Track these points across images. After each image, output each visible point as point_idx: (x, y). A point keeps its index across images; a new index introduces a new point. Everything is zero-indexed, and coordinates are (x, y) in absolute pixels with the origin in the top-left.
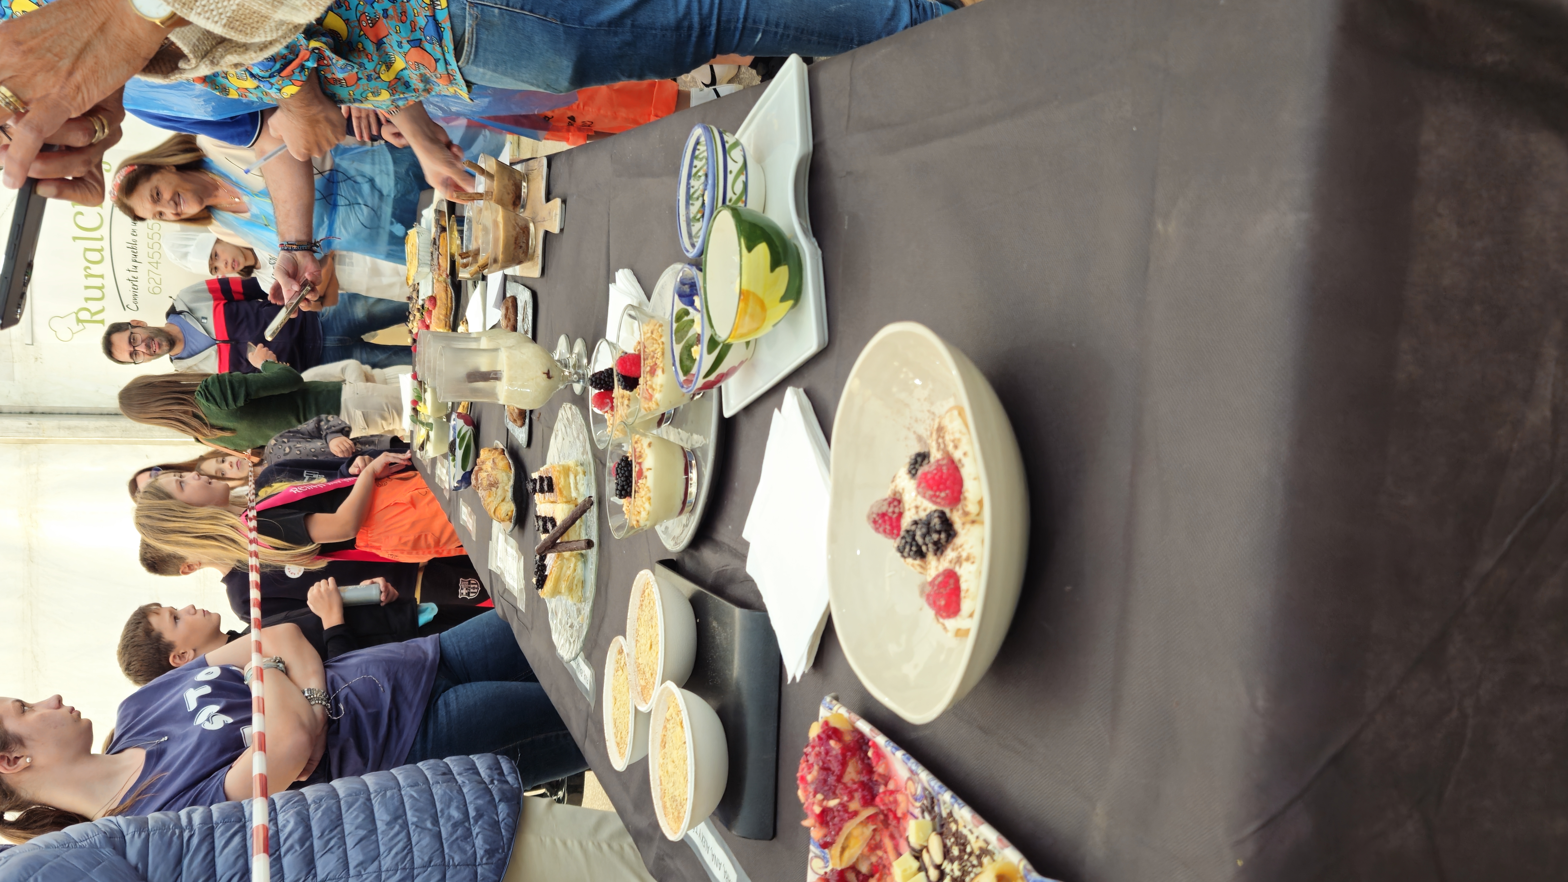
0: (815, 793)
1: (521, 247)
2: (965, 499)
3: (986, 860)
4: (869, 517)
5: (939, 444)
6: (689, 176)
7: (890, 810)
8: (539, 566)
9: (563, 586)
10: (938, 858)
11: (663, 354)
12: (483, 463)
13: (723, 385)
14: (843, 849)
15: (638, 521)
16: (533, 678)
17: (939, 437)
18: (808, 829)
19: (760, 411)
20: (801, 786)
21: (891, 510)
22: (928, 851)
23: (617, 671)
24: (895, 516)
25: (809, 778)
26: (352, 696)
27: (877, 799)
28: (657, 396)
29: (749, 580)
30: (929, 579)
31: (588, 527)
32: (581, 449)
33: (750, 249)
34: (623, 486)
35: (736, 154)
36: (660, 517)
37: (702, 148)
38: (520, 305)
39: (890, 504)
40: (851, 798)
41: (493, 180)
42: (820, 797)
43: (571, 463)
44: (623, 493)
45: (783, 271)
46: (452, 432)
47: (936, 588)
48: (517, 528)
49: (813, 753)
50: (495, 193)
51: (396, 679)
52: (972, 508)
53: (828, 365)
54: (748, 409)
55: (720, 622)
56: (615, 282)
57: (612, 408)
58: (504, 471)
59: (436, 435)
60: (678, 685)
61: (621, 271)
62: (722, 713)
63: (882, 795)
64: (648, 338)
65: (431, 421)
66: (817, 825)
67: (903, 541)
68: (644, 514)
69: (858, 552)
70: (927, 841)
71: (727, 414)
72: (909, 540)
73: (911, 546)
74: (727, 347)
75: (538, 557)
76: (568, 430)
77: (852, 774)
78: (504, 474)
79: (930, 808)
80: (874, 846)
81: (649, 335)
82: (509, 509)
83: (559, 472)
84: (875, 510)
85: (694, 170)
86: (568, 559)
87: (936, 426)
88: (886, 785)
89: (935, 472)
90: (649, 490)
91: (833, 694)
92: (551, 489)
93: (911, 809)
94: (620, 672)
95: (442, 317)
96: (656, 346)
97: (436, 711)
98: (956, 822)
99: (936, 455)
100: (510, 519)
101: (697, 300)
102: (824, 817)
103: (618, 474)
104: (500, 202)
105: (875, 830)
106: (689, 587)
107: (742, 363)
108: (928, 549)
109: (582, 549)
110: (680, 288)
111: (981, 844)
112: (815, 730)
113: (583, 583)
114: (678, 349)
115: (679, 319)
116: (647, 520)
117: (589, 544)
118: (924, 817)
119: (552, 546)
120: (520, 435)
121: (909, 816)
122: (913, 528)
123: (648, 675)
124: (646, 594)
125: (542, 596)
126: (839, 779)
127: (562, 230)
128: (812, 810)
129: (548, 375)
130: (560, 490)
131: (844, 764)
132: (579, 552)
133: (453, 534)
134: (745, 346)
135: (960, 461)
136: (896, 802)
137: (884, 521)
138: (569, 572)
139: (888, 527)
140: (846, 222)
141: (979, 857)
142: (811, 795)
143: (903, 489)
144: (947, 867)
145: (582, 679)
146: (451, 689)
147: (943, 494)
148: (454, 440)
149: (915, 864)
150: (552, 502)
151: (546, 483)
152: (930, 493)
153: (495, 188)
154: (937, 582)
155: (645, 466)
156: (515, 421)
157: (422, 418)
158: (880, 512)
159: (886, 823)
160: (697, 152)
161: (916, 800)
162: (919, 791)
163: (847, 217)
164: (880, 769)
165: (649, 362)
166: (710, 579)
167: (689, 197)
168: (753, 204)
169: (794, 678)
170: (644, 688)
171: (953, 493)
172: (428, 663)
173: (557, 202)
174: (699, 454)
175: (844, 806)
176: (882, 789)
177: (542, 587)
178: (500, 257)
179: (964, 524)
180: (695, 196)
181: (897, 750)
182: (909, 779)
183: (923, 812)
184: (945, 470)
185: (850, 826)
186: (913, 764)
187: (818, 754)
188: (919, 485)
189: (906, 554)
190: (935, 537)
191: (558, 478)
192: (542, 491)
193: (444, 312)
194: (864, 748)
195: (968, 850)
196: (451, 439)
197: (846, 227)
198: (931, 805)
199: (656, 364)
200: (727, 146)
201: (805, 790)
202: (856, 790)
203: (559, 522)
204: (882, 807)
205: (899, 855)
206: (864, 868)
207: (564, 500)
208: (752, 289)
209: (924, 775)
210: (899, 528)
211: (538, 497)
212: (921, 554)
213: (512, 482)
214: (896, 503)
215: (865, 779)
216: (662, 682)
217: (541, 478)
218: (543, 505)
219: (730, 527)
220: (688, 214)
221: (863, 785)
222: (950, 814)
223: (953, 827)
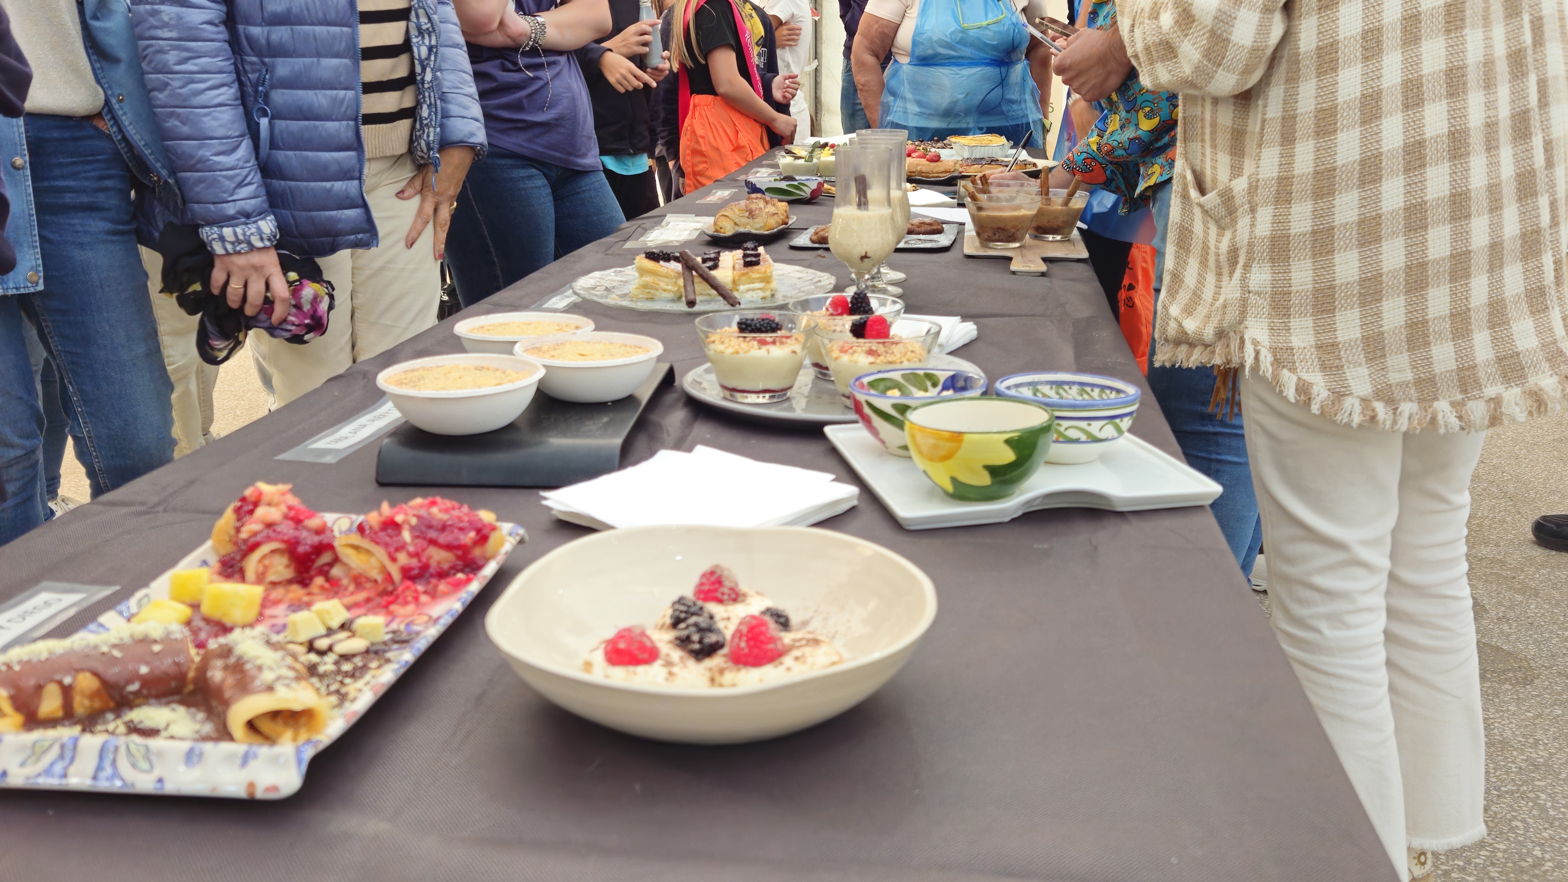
0: (419, 517)
1: (995, 234)
2: (738, 670)
3: (334, 699)
4: (717, 566)
5: (800, 640)
6: (1081, 384)
7: (397, 597)
8: (669, 255)
9: (648, 279)
10: (341, 648)
11: (890, 363)
12: (774, 205)
13: (860, 425)
14: (356, 548)
15: (714, 342)
16: (557, 257)
17: (808, 641)
18: (378, 507)
19: (832, 462)
20: (426, 501)
21: (726, 590)
22: (349, 637)
23: (558, 325)
24: (719, 595)
25: (434, 510)
26: (540, 83)
27: (409, 583)
28: (845, 358)
29: (652, 453)
30: (649, 632)
31: (708, 302)
32: (789, 295)
33: (1008, 442)
34: (750, 325)
35: (1109, 431)
36: (719, 366)
37: (1113, 395)
38: (935, 237)
39: (732, 589)
40: (411, 555)
41: (1062, 205)
42: (414, 521)
43: (774, 284)
44: (743, 326)
45: (985, 480)
46: (804, 178)
47: (639, 638)
48: (709, 239)
49: (461, 514)
50: (1049, 207)
51: (557, 126)
52: (729, 677)
53: (884, 528)
54: (834, 451)
55: (607, 425)
56: (963, 321)
57: (832, 315)
58: (765, 224)
59: (801, 166)
60: (541, 381)
61: (975, 327)
62: (511, 427)
63: (413, 588)
64: (906, 348)
65: (815, 160)
66: (383, 519)
67: (690, 604)
68: (720, 348)
69: (679, 558)
70: (361, 636)
71: (828, 430)
72: (693, 609)
73: (686, 612)
74: (900, 425)
75: (678, 254)
76: (808, 283)
77: (438, 557)
78: (762, 224)
79: (397, 639)
80: (359, 581)
81: (910, 348)
82: (727, 229)
83: (765, 272)
84: (726, 573)
85: (1088, 389)
86: (676, 283)
87: (820, 638)
88: (425, 592)
89: (768, 635)
90: (746, 352)
91: (527, 538)
92: (747, 264)
93: (397, 620)
94: (557, 328)
95: (919, 168)
96: (899, 355)
97: (524, 167)
98: (379, 667)
99: (787, 638)
100: (717, 231)
101: (949, 393)
102: (391, 525)
103: (763, 320)
104: (1040, 213)
105: (376, 581)
106: (645, 396)
107: (883, 442)
108: (682, 629)
109: (686, 297)
110: (961, 376)
111: (352, 694)
112: (486, 516)
113: (652, 299)
114: (896, 376)
115: (929, 376)
116: (715, 351)
117: (691, 303)
118: (387, 633)
119: (689, 266)
120: (803, 240)
121: (389, 618)
122: (706, 615)
123: (553, 353)
124: (638, 350)
125: (638, 258)
126: (433, 542)
127: (1014, 273)
128: (398, 513)
129: (864, 257)
130: (747, 273)
131: (448, 547)
132: (684, 294)
133: (703, 185)
134: (901, 444)
135: (781, 663)
136: (406, 603)
137: (713, 583)
138: (663, 285)
139: (706, 588)
140: (1040, 546)
141: (337, 692)
142: (415, 512)
143: (748, 604)
144: (330, 658)
145: (554, 300)
146: (546, 182)
147: (743, 644)
148: (796, 180)
149: (335, 624)
150: (734, 268)
151: (754, 259)
152: (745, 630)
153: (1055, 207)
154: (644, 640)
155: (772, 348)
156: (816, 233)
157: (817, 151)
158: (723, 579)
159: (384, 593)
160: (1108, 392)
161: (408, 625)
162: (416, 628)
163: (1046, 546)
164: (443, 586)
165: (881, 349)
166: (654, 417)
167: (1059, 384)
168: (1056, 450)
169: (545, 498)
170: (539, 349)
171: (745, 655)
172: (572, 158)
173: (1043, 267)
174: (786, 405)
175: (402, 547)
176: (420, 588)
177: (646, 257)
178: (984, 214)
179: (710, 669)
180: (1061, 391)
181: (463, 603)
182: (430, 617)
183: (394, 632)
184: (771, 646)
185: (380, 553)
186: (447, 620)
187: (460, 519)
188: (753, 617)
189: (677, 606)
190: (696, 637)
191: (758, 272)
192: (745, 256)
193: (924, 170)
194: (467, 570)
195: (347, 680)
196: (797, 178)
197: (1035, 546)
198: (401, 641)
199: (879, 355)
200: (1118, 421)
201: (421, 506)
202: (420, 561)
203: (713, 273)
204: (400, 589)
205: (349, 608)
206: (336, 572)
207: (736, 278)
208: (964, 445)
209: (433, 632)
210: (706, 599)
211: (739, 253)
212: (676, 623)
213: (754, 231)
214: (733, 596)
215: (432, 570)
216: (545, 366)
217: (758, 255)
218: (731, 259)
219: (708, 436)
220: (1041, 383)
221: (425, 567)
222: (388, 661)
223: (374, 664)
